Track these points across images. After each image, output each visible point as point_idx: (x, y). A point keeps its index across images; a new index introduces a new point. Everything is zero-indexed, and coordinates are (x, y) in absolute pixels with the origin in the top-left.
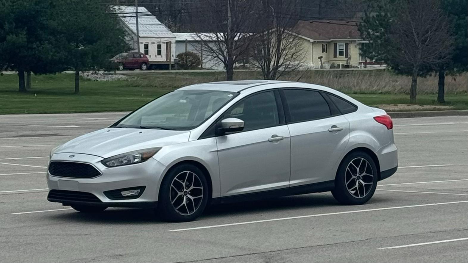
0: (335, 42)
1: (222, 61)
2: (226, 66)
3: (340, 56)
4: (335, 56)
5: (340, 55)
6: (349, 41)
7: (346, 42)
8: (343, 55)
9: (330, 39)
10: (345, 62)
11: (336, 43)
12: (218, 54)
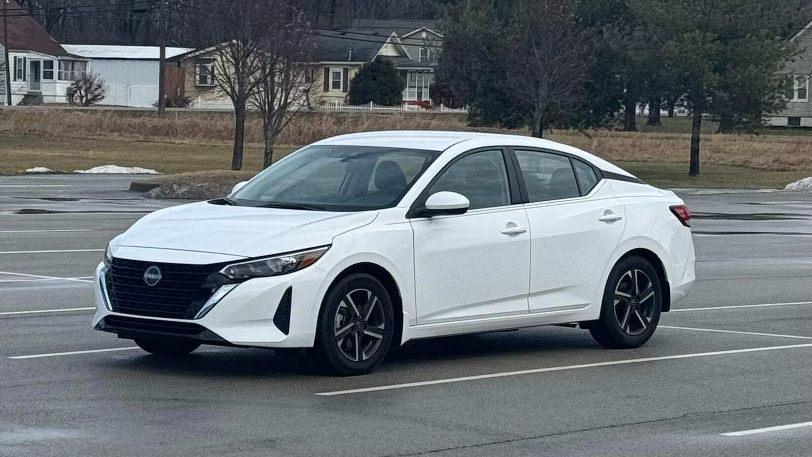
0: (327, 66)
1: (228, 93)
2: (236, 103)
3: (334, 90)
4: (326, 89)
5: (334, 87)
6: (350, 65)
7: (346, 67)
8: (339, 87)
9: (318, 62)
10: (343, 99)
11: (328, 69)
12: (221, 82)
